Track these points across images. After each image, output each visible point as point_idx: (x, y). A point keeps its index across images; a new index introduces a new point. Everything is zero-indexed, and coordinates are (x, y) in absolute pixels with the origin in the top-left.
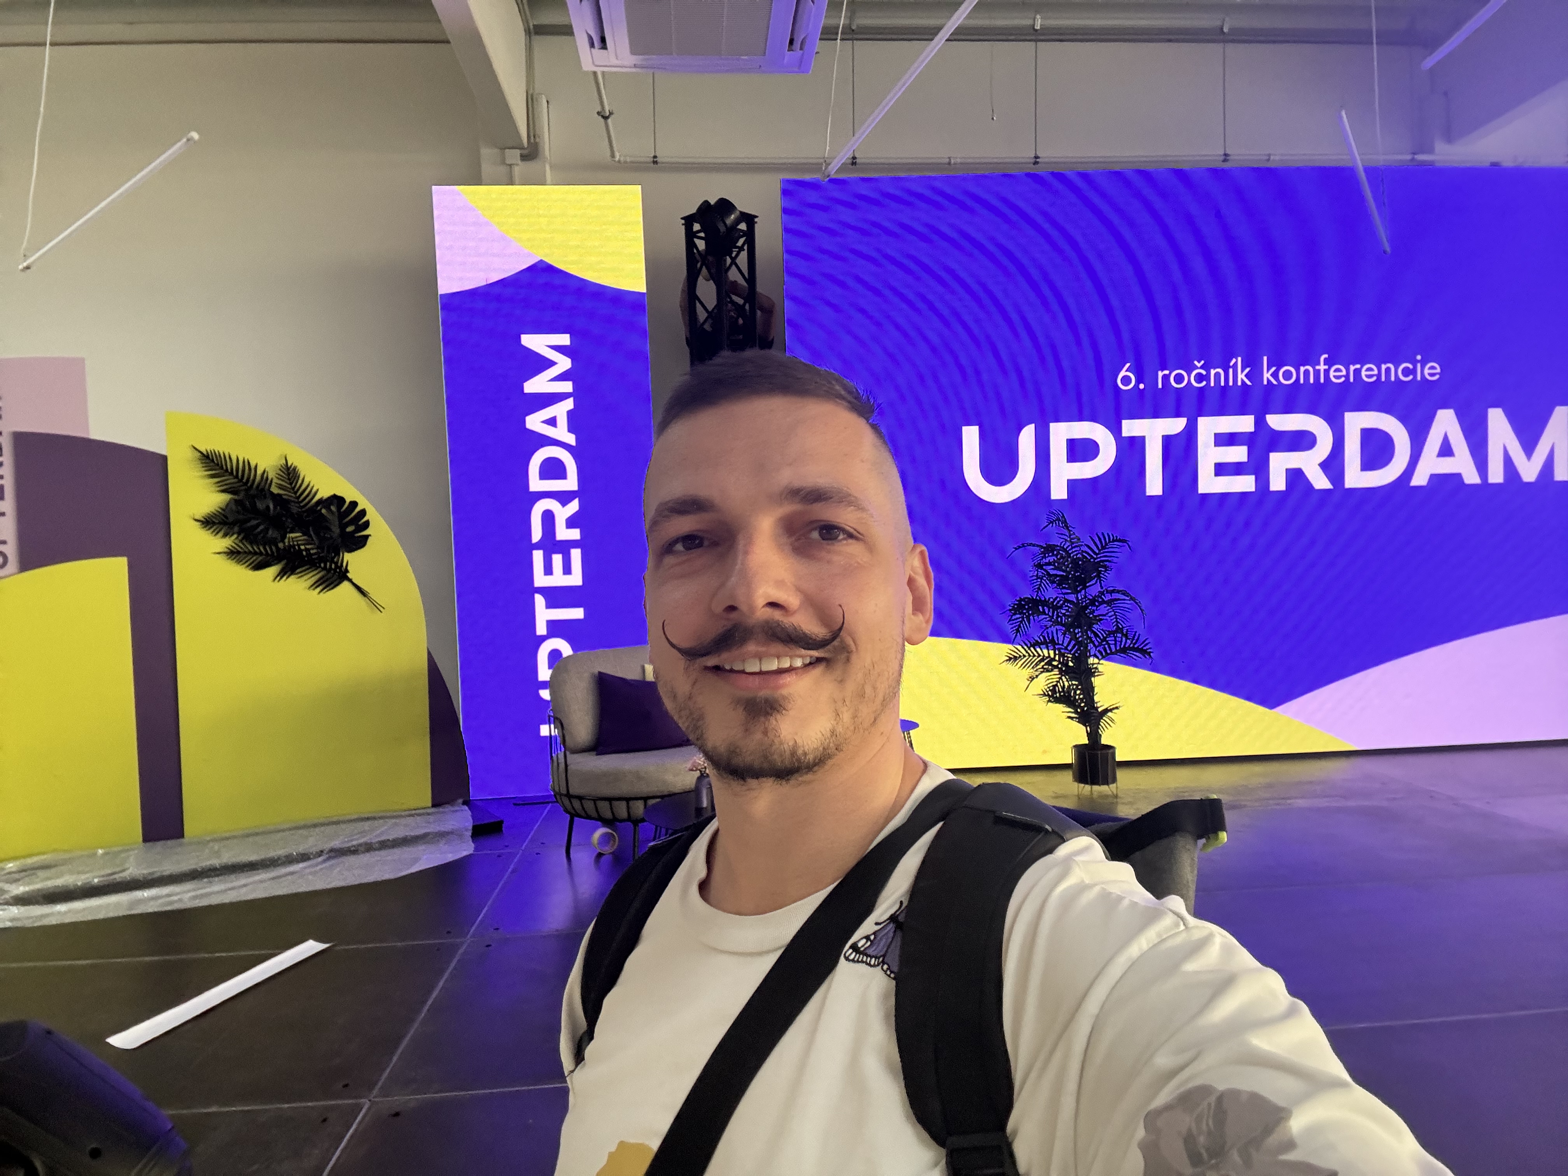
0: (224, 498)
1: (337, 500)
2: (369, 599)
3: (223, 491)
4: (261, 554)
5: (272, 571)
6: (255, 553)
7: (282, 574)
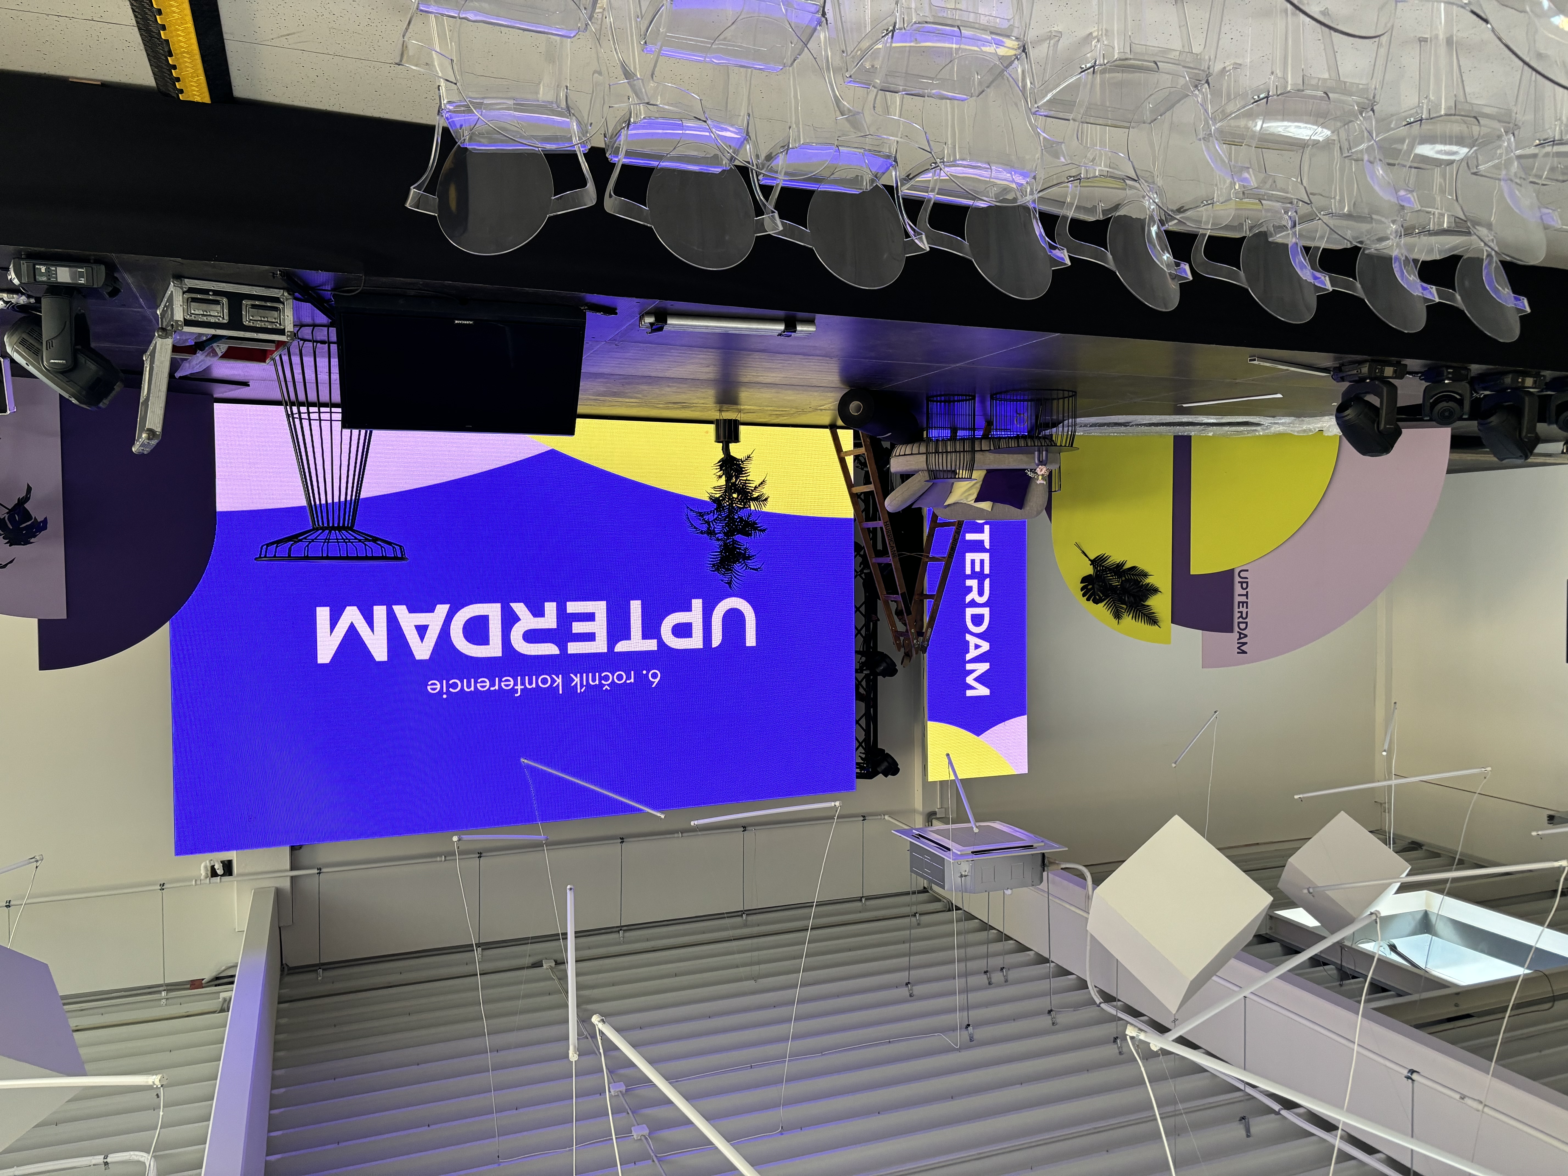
0: (1147, 603)
1: (1096, 602)
2: (1081, 550)
3: (1148, 606)
4: (1133, 575)
5: (1127, 566)
6: (1135, 575)
7: (1123, 564)
